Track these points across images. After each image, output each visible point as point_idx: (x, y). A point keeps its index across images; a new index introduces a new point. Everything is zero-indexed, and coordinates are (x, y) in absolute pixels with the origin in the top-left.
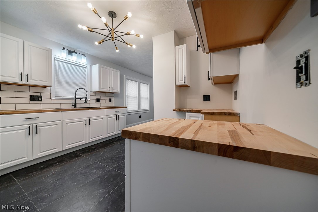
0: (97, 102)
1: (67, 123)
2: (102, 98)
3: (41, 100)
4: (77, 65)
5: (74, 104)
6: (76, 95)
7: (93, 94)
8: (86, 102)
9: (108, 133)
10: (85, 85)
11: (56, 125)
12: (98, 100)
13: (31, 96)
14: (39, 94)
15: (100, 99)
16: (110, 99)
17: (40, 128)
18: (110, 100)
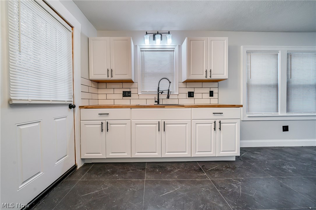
0: (188, 97)
1: (136, 124)
2: (196, 91)
3: (130, 96)
4: (163, 50)
5: (157, 100)
6: (159, 88)
7: (183, 85)
8: (168, 97)
9: (197, 151)
10: (172, 74)
11: (125, 125)
12: (191, 95)
13: (123, 92)
14: (128, 90)
15: (193, 92)
16: (210, 91)
17: (111, 125)
18: (211, 94)
